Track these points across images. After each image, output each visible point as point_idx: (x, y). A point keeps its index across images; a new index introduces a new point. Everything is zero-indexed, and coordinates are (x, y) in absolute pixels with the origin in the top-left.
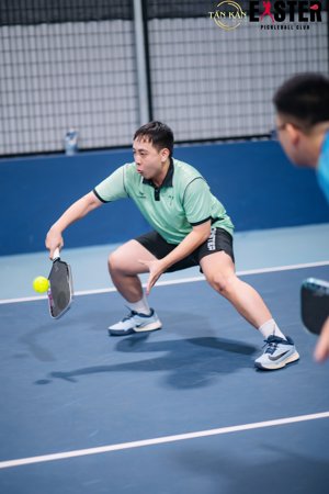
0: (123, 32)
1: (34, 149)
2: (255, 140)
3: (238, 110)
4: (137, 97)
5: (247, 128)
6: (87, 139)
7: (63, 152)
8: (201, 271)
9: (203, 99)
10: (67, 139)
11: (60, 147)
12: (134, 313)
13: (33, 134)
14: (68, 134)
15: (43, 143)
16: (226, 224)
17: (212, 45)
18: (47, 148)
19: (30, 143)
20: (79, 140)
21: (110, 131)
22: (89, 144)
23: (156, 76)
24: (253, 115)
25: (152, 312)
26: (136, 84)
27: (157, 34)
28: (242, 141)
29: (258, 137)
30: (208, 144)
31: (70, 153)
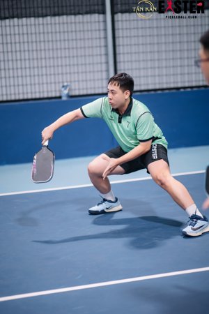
0: (99, 22)
1: (42, 96)
2: (182, 90)
3: (172, 71)
4: (107, 63)
5: (177, 82)
6: (75, 90)
7: (60, 97)
8: (148, 172)
9: (149, 64)
10: (63, 89)
11: (58, 95)
12: (105, 200)
13: (41, 86)
14: (63, 86)
15: (48, 92)
16: (163, 141)
17: (155, 30)
18: (50, 95)
19: (40, 92)
20: (70, 90)
21: (90, 85)
22: (77, 93)
23: (120, 50)
24: (181, 74)
25: (117, 200)
26: (107, 54)
27: (120, 22)
28: (174, 91)
29: (184, 88)
30: (153, 92)
31: (64, 98)
